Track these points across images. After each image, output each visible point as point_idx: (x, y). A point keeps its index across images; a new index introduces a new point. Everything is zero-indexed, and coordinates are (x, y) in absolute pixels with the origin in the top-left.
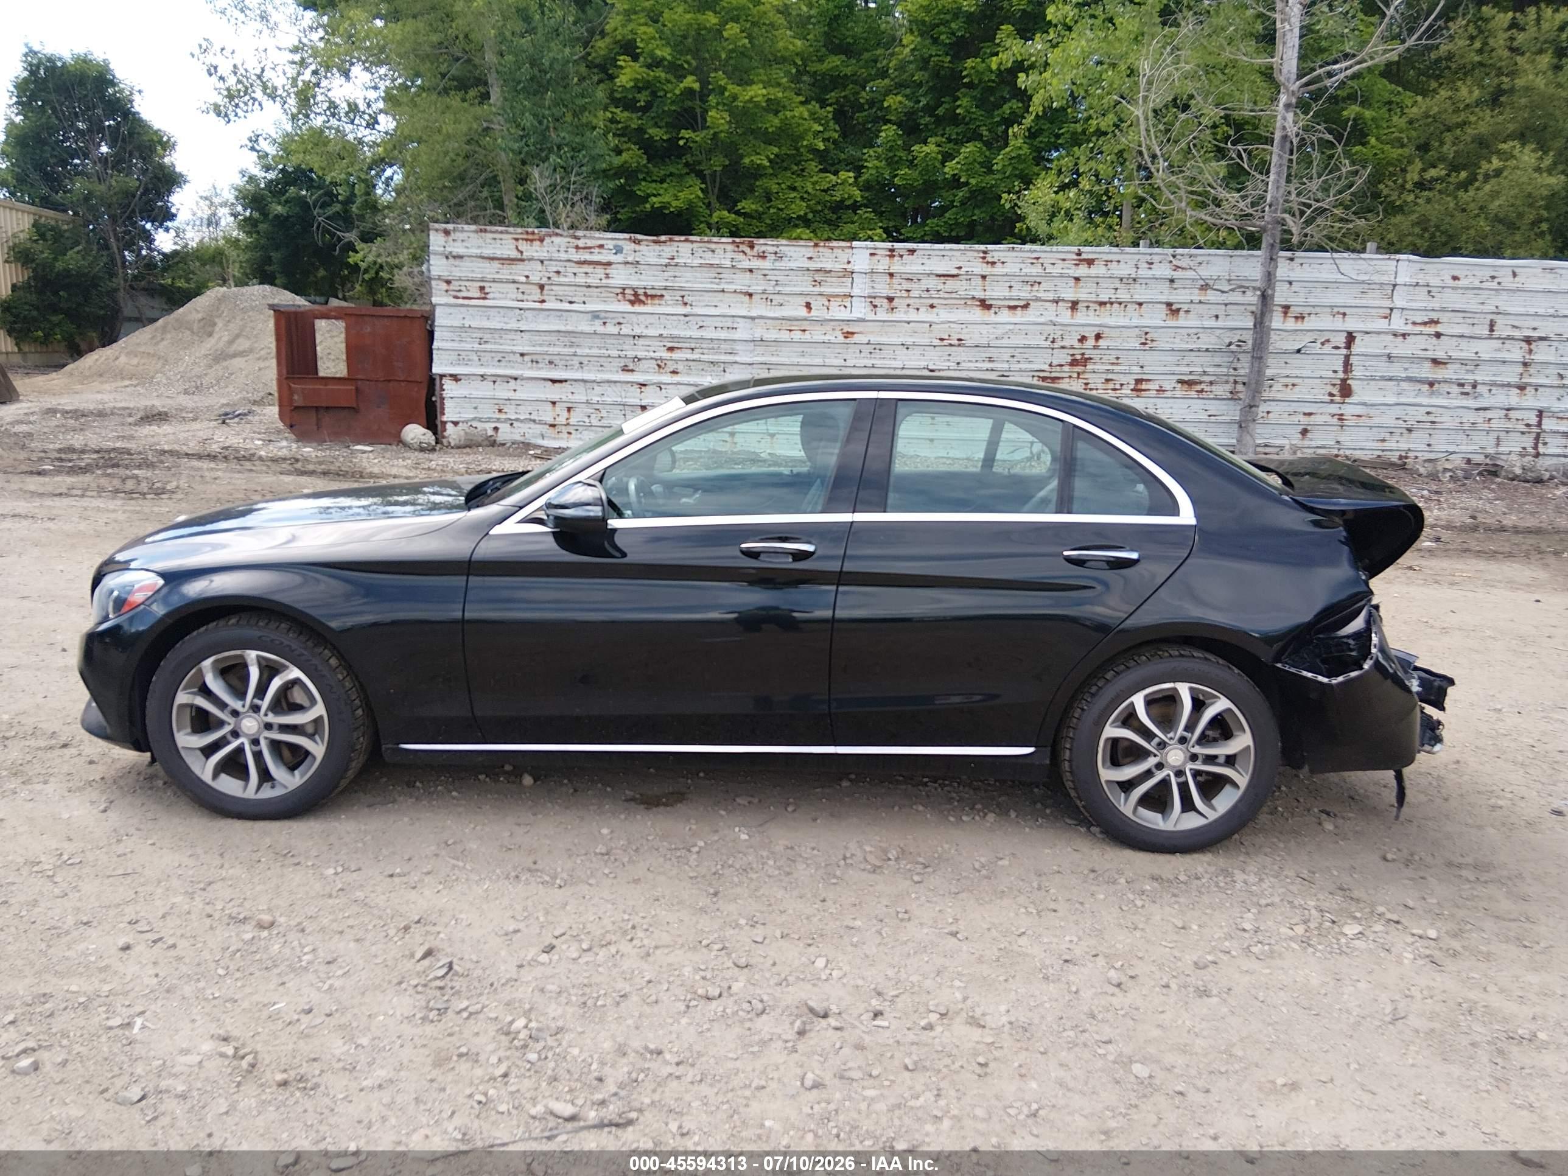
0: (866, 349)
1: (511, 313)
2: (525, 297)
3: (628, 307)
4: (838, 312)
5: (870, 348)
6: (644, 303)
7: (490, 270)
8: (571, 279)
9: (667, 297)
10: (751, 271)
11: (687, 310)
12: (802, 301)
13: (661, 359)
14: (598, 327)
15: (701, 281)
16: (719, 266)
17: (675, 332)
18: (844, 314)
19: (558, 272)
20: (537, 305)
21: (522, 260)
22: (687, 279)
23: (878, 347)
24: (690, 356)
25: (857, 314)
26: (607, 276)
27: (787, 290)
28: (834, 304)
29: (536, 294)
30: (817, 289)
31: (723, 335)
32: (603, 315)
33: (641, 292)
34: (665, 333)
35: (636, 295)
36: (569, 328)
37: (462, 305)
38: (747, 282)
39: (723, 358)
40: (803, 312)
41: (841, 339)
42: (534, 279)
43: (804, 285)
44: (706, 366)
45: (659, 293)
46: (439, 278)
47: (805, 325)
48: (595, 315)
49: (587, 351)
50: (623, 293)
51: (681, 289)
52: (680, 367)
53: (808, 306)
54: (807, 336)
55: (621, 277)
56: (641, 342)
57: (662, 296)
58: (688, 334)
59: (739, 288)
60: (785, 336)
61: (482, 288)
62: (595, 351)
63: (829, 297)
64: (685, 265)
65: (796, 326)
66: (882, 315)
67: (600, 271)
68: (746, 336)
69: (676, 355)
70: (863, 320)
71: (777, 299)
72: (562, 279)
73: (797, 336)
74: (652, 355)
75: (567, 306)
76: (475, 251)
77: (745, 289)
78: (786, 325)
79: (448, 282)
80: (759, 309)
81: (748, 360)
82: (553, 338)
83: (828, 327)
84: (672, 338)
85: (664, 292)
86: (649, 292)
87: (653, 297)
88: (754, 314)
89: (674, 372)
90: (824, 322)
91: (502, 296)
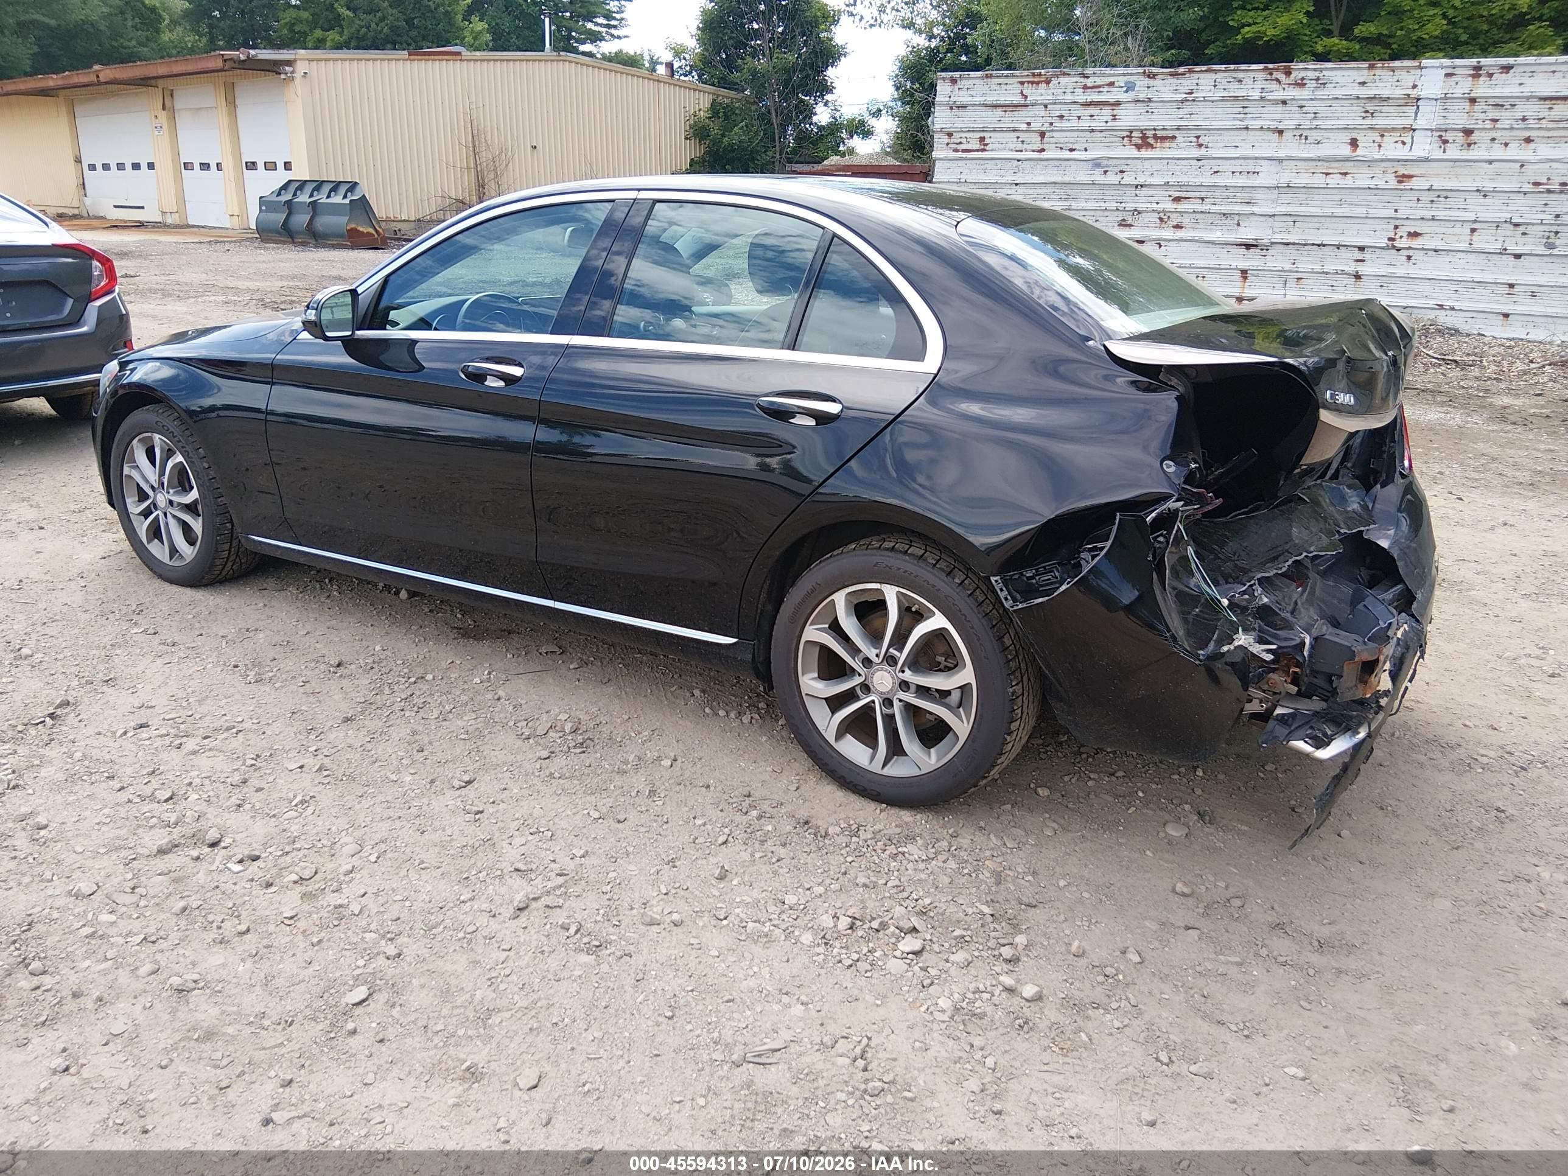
0: (1426, 197)
1: (1008, 165)
2: (1025, 146)
3: (1133, 152)
4: (1392, 149)
5: (1432, 195)
6: (1151, 146)
7: (990, 118)
8: (1074, 124)
9: (1179, 139)
10: (1284, 102)
11: (1203, 152)
12: (1346, 137)
13: (1164, 211)
14: (1099, 178)
15: (1224, 117)
16: (1245, 99)
17: (1184, 179)
18: (1402, 152)
19: (1061, 117)
20: (1036, 155)
21: (1026, 106)
22: (1205, 116)
23: (1444, 194)
24: (1199, 207)
25: (1418, 152)
26: (1114, 117)
27: (1328, 124)
28: (1388, 140)
29: (1035, 141)
30: (1369, 122)
31: (1241, 181)
32: (1105, 162)
33: (1150, 134)
34: (1172, 180)
35: (1144, 137)
36: (1066, 179)
37: (961, 159)
38: (1278, 116)
39: (1238, 208)
40: (1346, 151)
41: (1393, 183)
42: (1036, 126)
43: (1352, 116)
44: (1216, 219)
45: (1170, 134)
46: (941, 131)
47: (1347, 167)
48: (1096, 163)
49: (1083, 204)
50: (1130, 137)
51: (1197, 128)
52: (1186, 220)
53: (1354, 143)
54: (1348, 181)
55: (1130, 118)
56: (1144, 192)
57: (1174, 137)
58: (1198, 181)
59: (1266, 123)
60: (1319, 180)
61: (982, 139)
62: (1092, 205)
63: (1383, 132)
64: (1205, 100)
65: (1335, 168)
66: (1453, 152)
67: (1107, 112)
68: (1270, 181)
69: (1183, 206)
70: (1426, 160)
71: (1314, 135)
72: (1065, 124)
73: (1335, 180)
74: (1155, 206)
75: (1067, 154)
76: (979, 99)
77: (1274, 125)
78: (1323, 167)
79: (950, 135)
80: (1290, 148)
81: (1270, 211)
82: (1048, 191)
83: (1377, 169)
84: (1180, 185)
85: (1176, 133)
86: (1160, 133)
87: (1163, 139)
88: (1282, 154)
89: (1178, 227)
90: (1371, 162)
91: (1002, 146)
